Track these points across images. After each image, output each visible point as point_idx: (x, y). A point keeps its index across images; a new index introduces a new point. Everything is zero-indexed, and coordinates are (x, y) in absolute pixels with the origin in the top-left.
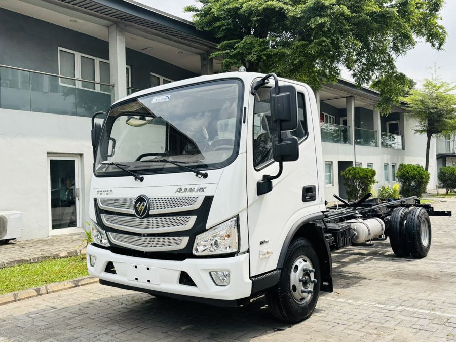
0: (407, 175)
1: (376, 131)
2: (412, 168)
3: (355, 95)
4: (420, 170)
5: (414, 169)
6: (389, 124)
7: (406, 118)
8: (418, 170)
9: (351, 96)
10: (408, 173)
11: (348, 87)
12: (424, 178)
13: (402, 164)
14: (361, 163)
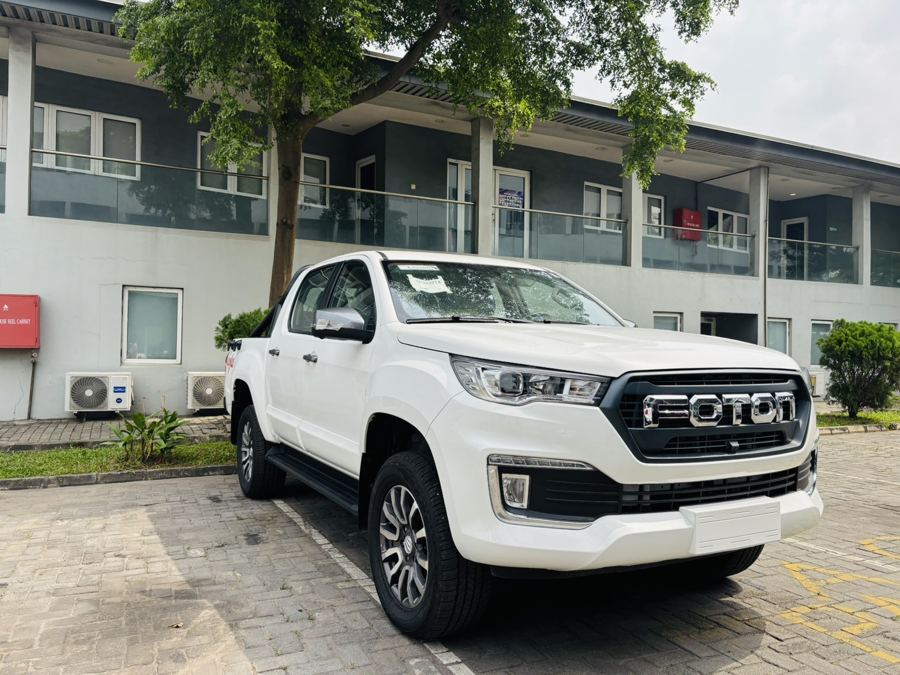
3: (770, 164)
9: (760, 166)
14: (790, 320)
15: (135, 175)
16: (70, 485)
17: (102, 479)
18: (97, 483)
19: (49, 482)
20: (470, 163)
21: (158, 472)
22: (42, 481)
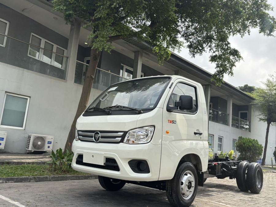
0: (244, 145)
1: (228, 115)
2: (248, 141)
3: (211, 84)
4: (255, 143)
5: (250, 141)
6: (241, 113)
7: (253, 109)
8: (254, 143)
9: (209, 85)
10: (244, 144)
11: (205, 76)
12: (258, 150)
13: (241, 137)
14: (213, 135)
15: (3, 45)
16: (39, 181)
17: (51, 179)
18: (50, 181)
19: (31, 179)
20: (133, 69)
21: (72, 177)
22: (28, 178)
